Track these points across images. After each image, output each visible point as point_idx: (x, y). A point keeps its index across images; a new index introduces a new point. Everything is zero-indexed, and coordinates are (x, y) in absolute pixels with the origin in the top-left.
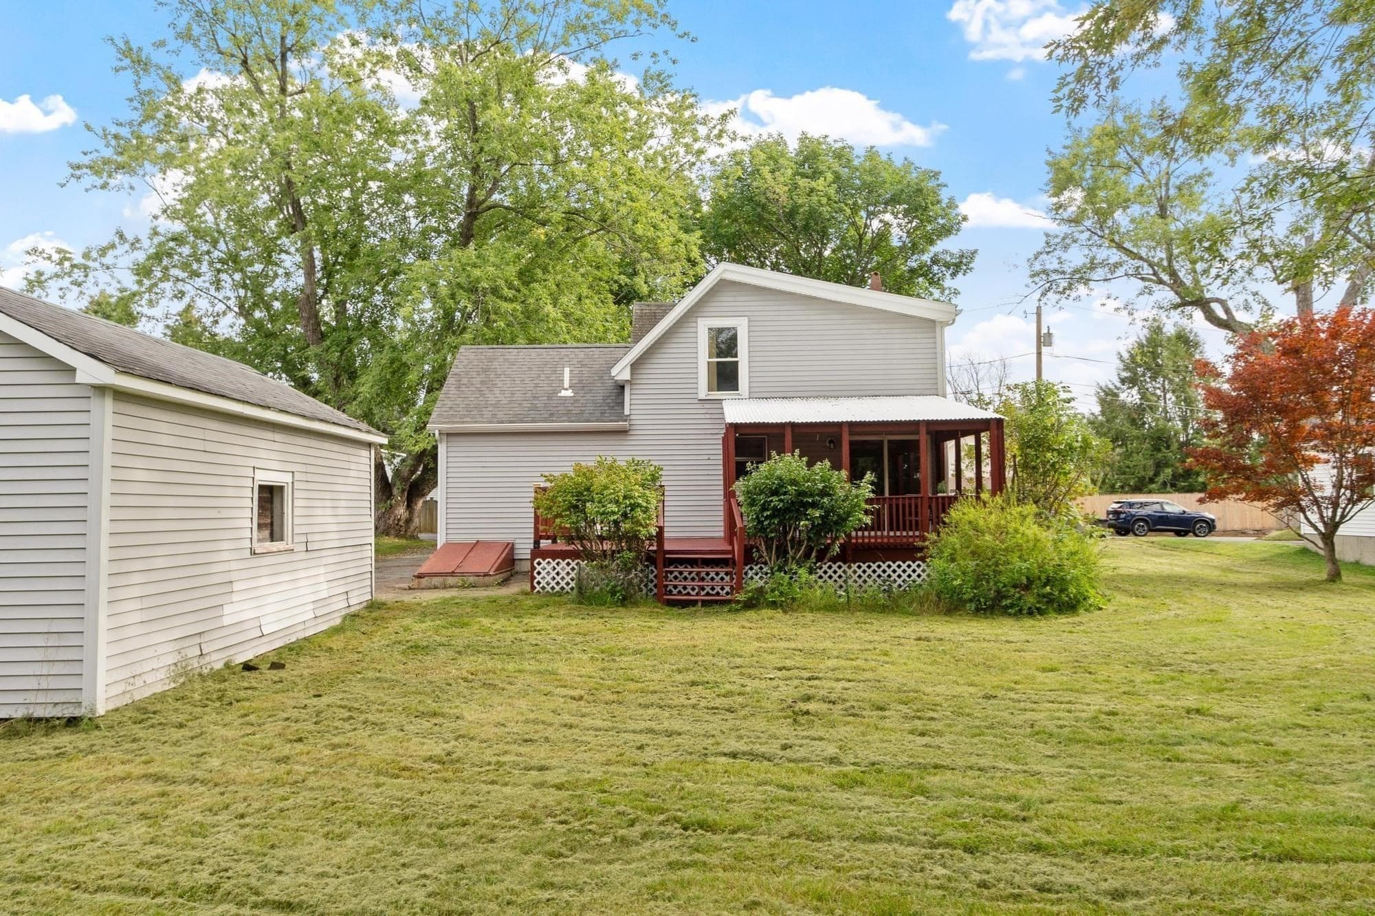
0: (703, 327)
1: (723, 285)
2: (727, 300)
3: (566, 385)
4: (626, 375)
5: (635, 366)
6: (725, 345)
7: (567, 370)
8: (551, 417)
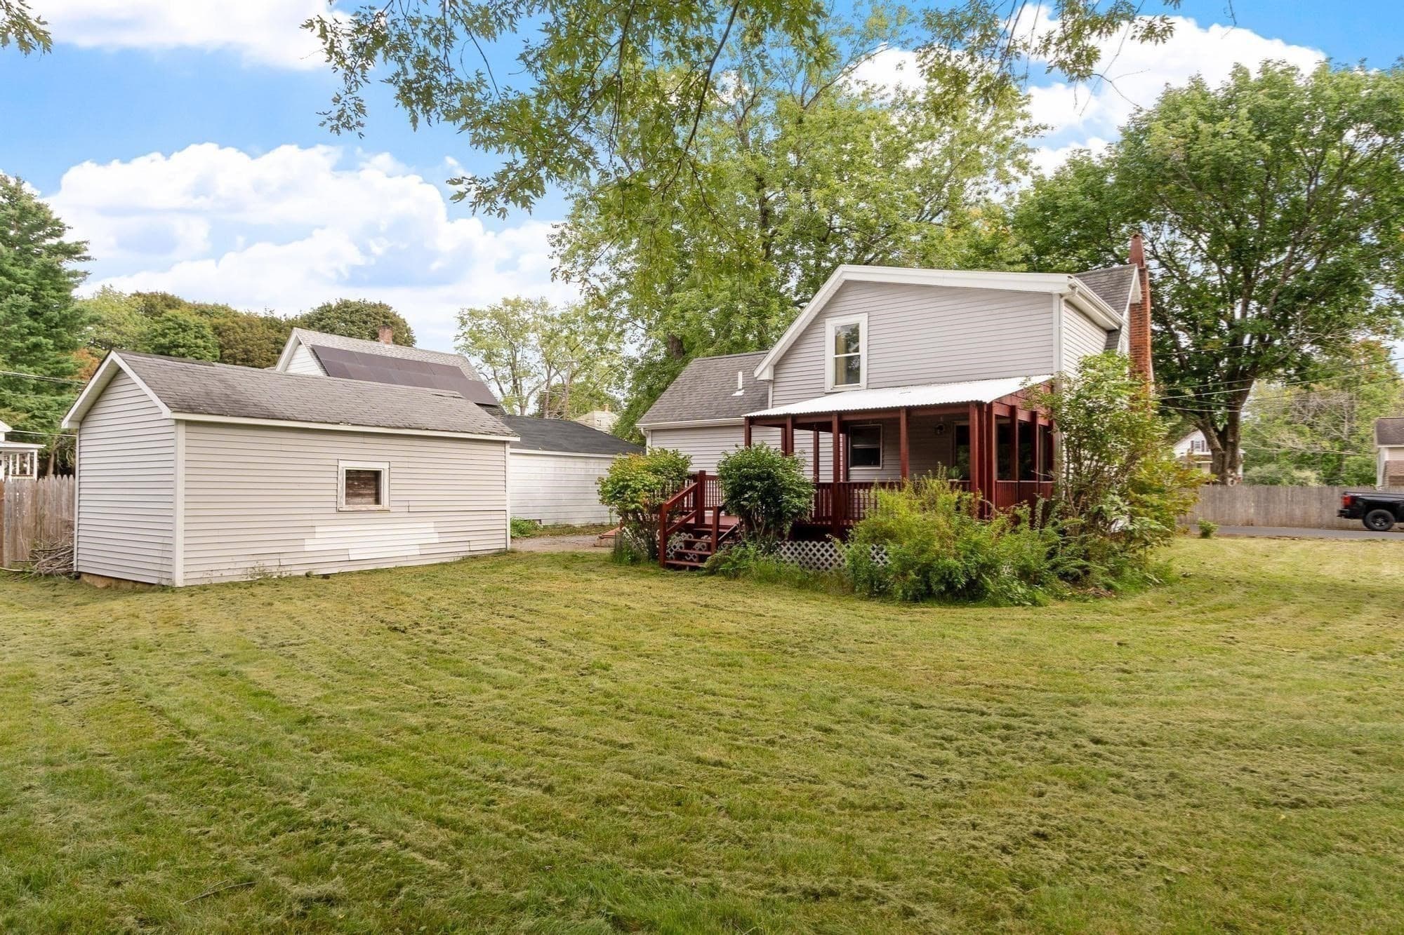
0: (831, 327)
1: (847, 285)
2: (851, 299)
3: (740, 386)
4: (767, 375)
5: (778, 366)
6: (850, 339)
7: (740, 374)
8: (718, 414)
